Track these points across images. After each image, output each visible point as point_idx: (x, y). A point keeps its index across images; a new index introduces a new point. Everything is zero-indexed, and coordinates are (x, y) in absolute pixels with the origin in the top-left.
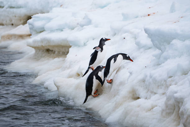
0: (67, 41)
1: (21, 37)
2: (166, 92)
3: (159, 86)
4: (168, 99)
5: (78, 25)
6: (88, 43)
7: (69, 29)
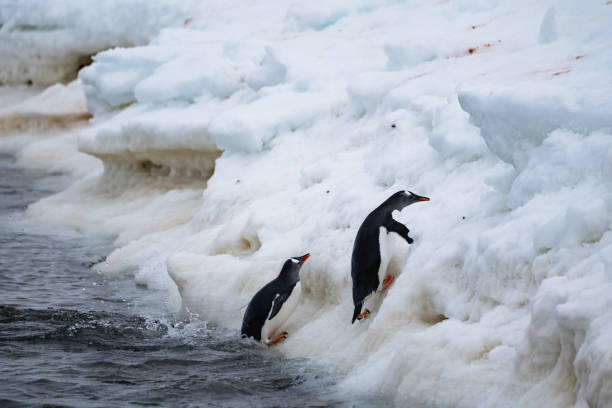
0: (209, 137)
1: (60, 122)
2: (532, 299)
3: (506, 279)
4: (539, 321)
5: (244, 84)
6: (275, 141)
7: (215, 96)
